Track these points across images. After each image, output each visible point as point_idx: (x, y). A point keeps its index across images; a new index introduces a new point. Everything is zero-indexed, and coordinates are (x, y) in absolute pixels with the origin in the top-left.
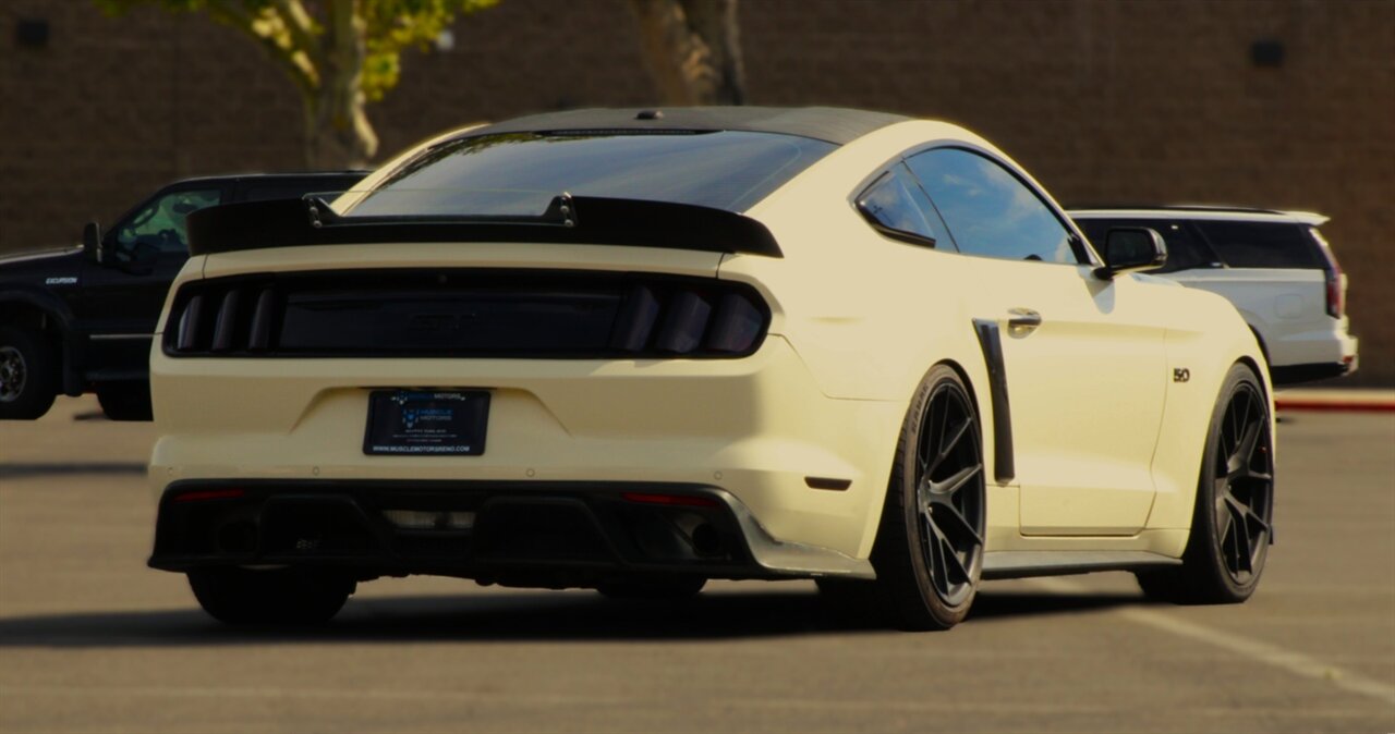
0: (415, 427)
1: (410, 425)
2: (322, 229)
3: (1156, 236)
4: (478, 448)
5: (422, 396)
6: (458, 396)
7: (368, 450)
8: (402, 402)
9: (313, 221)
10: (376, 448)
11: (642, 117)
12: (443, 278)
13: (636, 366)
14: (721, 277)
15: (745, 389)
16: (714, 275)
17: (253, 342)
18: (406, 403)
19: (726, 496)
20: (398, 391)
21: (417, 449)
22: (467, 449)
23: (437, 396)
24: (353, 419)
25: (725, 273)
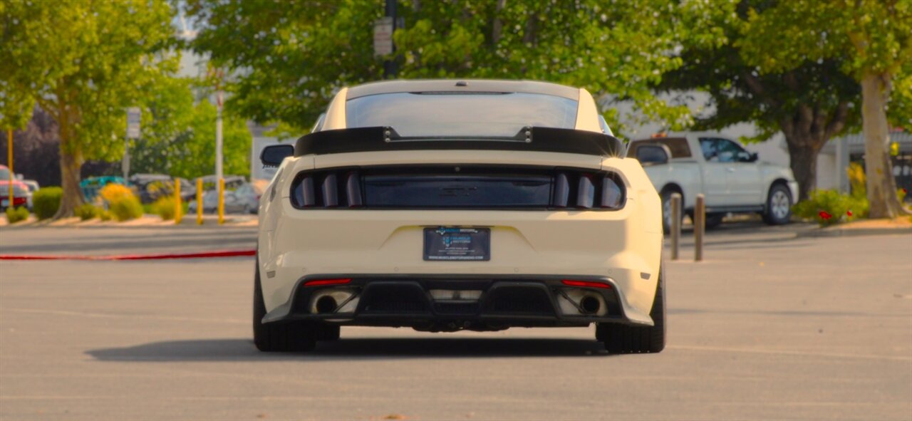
0: (450, 246)
1: (448, 245)
2: (390, 143)
3: (666, 148)
4: (487, 256)
5: (454, 230)
6: (473, 230)
7: (426, 258)
8: (442, 233)
9: (384, 139)
10: (430, 257)
11: (459, 85)
12: (457, 169)
13: (569, 215)
14: (603, 169)
15: (621, 226)
16: (599, 168)
17: (351, 202)
18: (444, 234)
19: (611, 280)
20: (439, 227)
21: (453, 258)
22: (481, 258)
23: (461, 230)
24: (416, 242)
25: (604, 167)
